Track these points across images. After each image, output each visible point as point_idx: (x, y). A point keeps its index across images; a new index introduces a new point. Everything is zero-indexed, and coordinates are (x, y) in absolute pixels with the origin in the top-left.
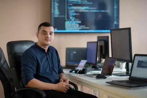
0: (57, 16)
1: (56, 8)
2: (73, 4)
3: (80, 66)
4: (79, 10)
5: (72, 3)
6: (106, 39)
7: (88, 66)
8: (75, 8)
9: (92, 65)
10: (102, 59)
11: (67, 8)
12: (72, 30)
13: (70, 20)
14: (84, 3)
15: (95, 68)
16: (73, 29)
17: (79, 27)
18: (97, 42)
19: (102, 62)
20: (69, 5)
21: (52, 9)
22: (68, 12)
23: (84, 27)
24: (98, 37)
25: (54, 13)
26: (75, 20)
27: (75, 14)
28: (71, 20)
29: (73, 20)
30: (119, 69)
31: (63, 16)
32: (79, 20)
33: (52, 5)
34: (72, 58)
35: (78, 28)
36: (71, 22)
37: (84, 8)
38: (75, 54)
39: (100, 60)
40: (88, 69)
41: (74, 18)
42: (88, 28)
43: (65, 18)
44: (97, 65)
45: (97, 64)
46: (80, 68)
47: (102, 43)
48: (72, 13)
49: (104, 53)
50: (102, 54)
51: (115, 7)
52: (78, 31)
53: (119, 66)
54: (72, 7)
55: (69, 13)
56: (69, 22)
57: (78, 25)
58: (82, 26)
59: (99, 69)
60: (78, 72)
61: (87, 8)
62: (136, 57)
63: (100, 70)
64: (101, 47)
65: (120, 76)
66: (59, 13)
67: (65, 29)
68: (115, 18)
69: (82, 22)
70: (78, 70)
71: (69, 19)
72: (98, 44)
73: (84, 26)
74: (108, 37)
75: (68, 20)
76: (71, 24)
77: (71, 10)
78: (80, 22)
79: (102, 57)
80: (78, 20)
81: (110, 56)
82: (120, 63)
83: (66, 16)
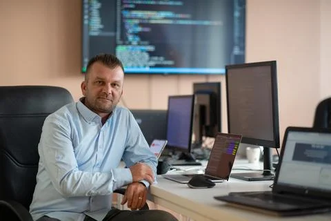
0: (95, 34)
1: (95, 13)
2: (135, 4)
4: (149, 19)
6: (216, 91)
7: (171, 154)
8: (140, 14)
9: (179, 153)
10: (204, 138)
11: (122, 15)
12: (132, 67)
13: (127, 42)
15: (187, 159)
16: (135, 65)
17: (150, 60)
18: (193, 96)
19: (203, 145)
20: (126, 6)
21: (86, 17)
22: (123, 25)
23: (161, 60)
24: (195, 85)
25: (89, 25)
26: (139, 44)
27: (139, 29)
28: (130, 44)
29: (134, 43)
30: (246, 161)
31: (112, 34)
32: (150, 44)
33: (86, 6)
35: (146, 63)
36: (130, 47)
37: (163, 14)
39: (198, 140)
40: (171, 161)
41: (138, 39)
42: (170, 63)
43: (115, 37)
44: (193, 153)
45: (192, 151)
47: (205, 100)
48: (132, 27)
49: (208, 123)
50: (204, 126)
51: (237, 14)
52: (147, 70)
53: (244, 156)
54: (134, 13)
55: (127, 27)
56: (125, 47)
57: (146, 56)
58: (156, 58)
59: (197, 161)
61: (169, 14)
62: (291, 135)
63: (200, 164)
64: (202, 108)
65: (250, 180)
66: (101, 26)
68: (236, 41)
69: (156, 48)
71: (125, 41)
72: (196, 102)
73: (162, 58)
74: (219, 85)
75: (124, 44)
76: (130, 53)
77: (131, 18)
78: (151, 48)
79: (204, 132)
80: (146, 43)
81: (225, 130)
82: (248, 149)
83: (118, 34)
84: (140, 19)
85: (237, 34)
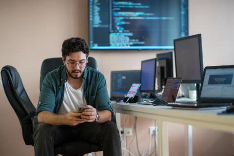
0: (97, 26)
1: (97, 14)
2: (121, 8)
3: (131, 92)
4: (129, 17)
5: (120, 6)
6: (170, 58)
8: (123, 13)
10: (163, 87)
11: (112, 14)
12: (120, 46)
13: (116, 31)
14: (136, 7)
16: (121, 44)
17: (130, 42)
18: (156, 59)
20: (115, 9)
21: (91, 16)
22: (113, 20)
24: (158, 55)
25: (93, 21)
26: (123, 32)
27: (123, 23)
28: (118, 32)
29: (121, 31)
31: (107, 26)
32: (130, 32)
33: (91, 10)
34: (119, 86)
35: (128, 43)
36: (118, 34)
37: (137, 14)
38: (124, 79)
41: (122, 29)
42: (143, 43)
43: (109, 28)
46: (130, 95)
47: (164, 63)
48: (119, 21)
51: (183, 13)
52: (129, 47)
54: (120, 13)
55: (116, 22)
56: (115, 34)
57: (128, 39)
58: (134, 40)
60: (128, 99)
61: (141, 13)
64: (162, 68)
66: (100, 22)
67: (109, 45)
68: (183, 29)
69: (134, 34)
70: (128, 97)
71: (115, 30)
72: (158, 65)
73: (137, 40)
75: (114, 32)
76: (118, 37)
77: (118, 17)
78: (131, 34)
79: (163, 83)
80: (128, 31)
83: (111, 25)
84: (124, 17)
85: (183, 25)
